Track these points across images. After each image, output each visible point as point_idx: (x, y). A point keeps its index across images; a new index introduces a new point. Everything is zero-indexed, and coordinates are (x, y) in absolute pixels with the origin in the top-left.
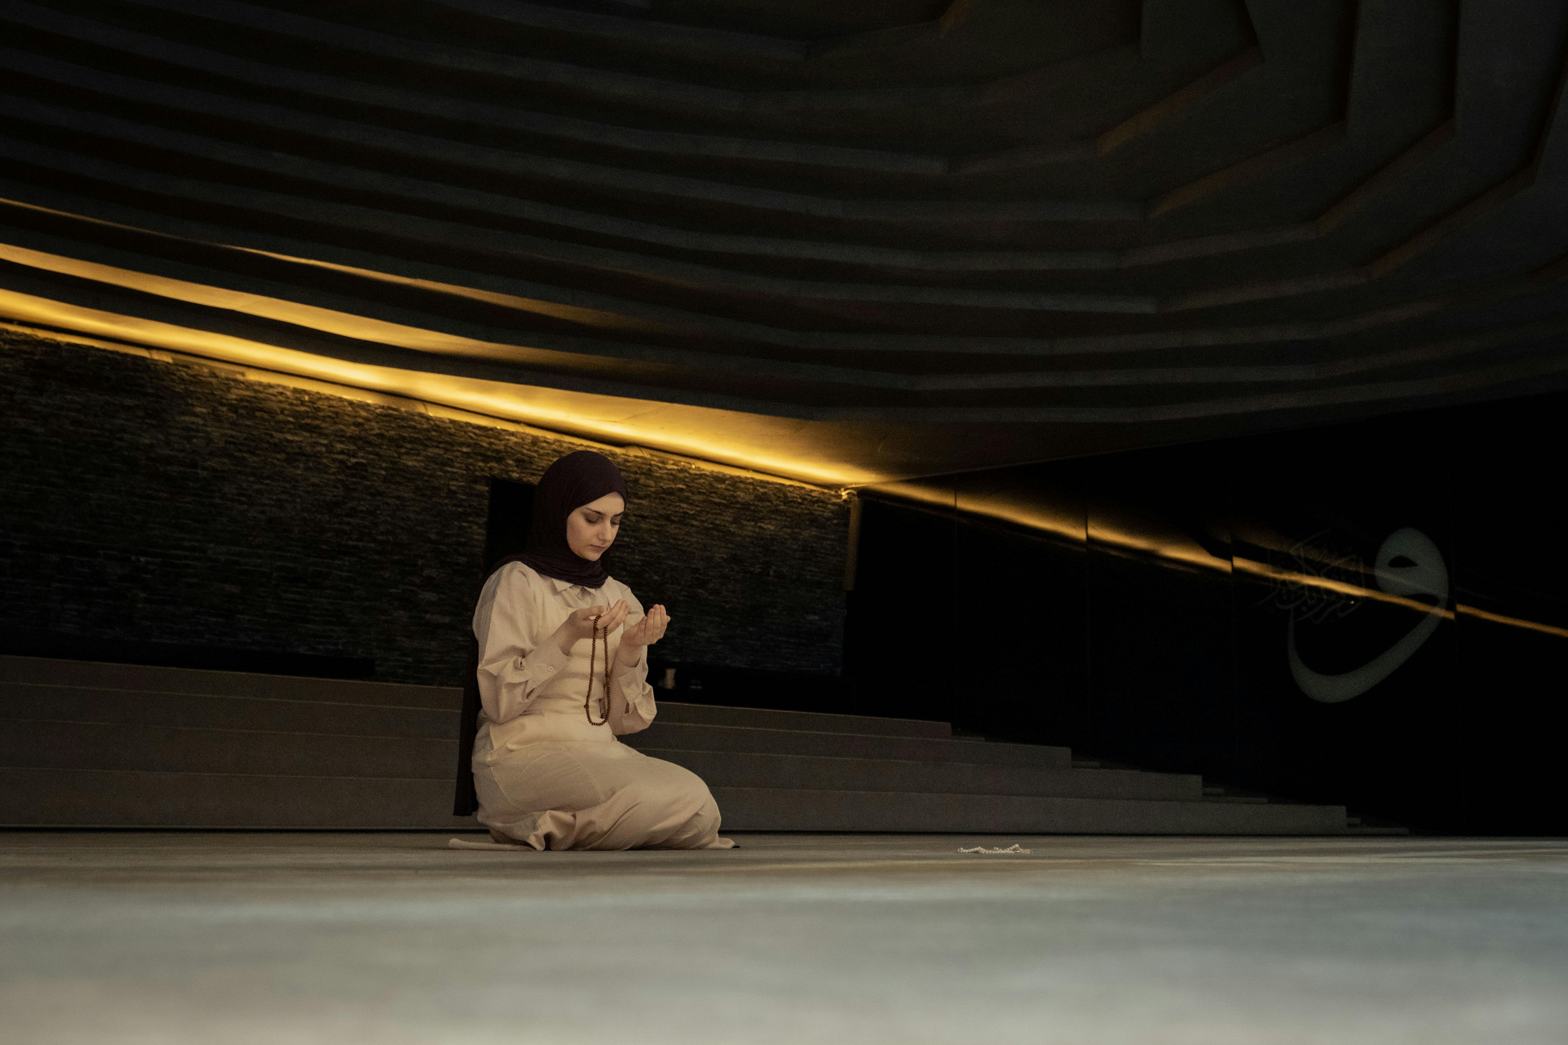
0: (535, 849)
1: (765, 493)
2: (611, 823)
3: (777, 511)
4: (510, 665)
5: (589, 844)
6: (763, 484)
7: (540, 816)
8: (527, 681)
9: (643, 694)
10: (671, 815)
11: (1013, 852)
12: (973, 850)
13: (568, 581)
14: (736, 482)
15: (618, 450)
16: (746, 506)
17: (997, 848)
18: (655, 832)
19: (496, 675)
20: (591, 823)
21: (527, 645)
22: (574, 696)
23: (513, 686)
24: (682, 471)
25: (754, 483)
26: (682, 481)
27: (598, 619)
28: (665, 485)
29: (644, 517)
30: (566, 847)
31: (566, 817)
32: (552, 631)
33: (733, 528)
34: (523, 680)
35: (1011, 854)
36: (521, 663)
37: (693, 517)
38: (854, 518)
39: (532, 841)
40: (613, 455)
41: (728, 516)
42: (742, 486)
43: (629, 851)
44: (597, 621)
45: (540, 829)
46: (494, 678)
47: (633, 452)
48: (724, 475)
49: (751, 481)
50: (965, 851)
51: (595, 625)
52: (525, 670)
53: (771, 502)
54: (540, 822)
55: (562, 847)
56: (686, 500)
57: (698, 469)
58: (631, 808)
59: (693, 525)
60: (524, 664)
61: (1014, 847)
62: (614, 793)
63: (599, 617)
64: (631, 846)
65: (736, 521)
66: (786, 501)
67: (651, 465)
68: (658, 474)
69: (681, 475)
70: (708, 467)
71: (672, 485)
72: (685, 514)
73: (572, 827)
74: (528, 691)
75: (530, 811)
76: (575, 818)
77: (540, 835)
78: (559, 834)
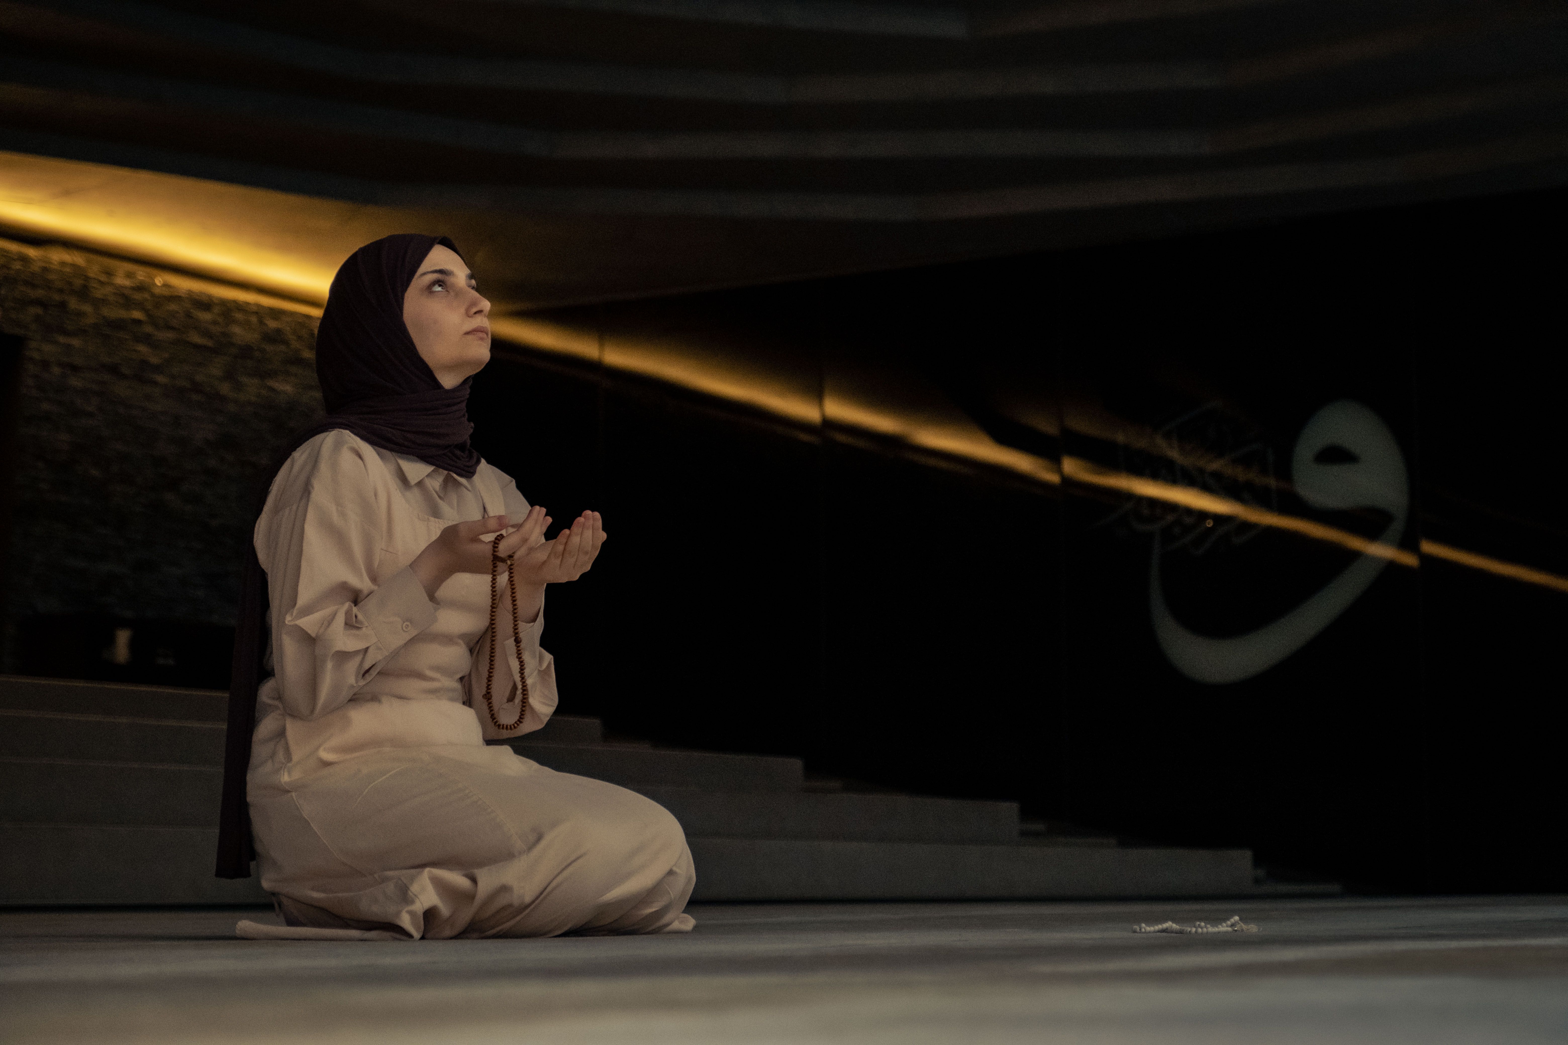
0: (410, 936)
1: (278, 331)
2: (538, 889)
4: (340, 619)
5: (493, 928)
6: (276, 313)
7: (412, 879)
8: (367, 648)
9: (539, 671)
10: (628, 876)
11: (1230, 929)
12: (1160, 927)
13: (427, 461)
14: (229, 309)
15: (32, 252)
16: (246, 351)
17: (1203, 924)
18: (609, 905)
19: (313, 635)
20: (504, 889)
21: (362, 583)
22: (429, 673)
23: (343, 656)
24: (141, 288)
25: (262, 313)
26: (140, 306)
27: (499, 540)
28: (112, 312)
29: (75, 368)
30: (455, 932)
31: (457, 879)
32: (405, 560)
33: (225, 389)
34: (360, 645)
35: (1226, 932)
36: (356, 617)
37: (157, 369)
39: (406, 922)
40: (24, 259)
41: (216, 368)
42: (239, 316)
43: (561, 938)
44: (498, 544)
45: (417, 901)
46: (310, 641)
47: (57, 256)
48: (210, 297)
49: (255, 309)
50: (1148, 929)
51: (494, 551)
52: (364, 629)
53: (286, 343)
54: (415, 888)
55: (448, 932)
56: (147, 339)
57: (166, 285)
58: (572, 863)
59: (156, 383)
60: (360, 617)
61: (1232, 920)
62: (539, 838)
63: (500, 538)
64: (565, 929)
65: (229, 376)
67: (87, 278)
68: (99, 293)
69: (138, 296)
70: (183, 284)
71: (122, 314)
72: (144, 363)
73: (470, 897)
74: (367, 666)
75: (390, 869)
76: (474, 880)
77: (416, 912)
78: (445, 910)
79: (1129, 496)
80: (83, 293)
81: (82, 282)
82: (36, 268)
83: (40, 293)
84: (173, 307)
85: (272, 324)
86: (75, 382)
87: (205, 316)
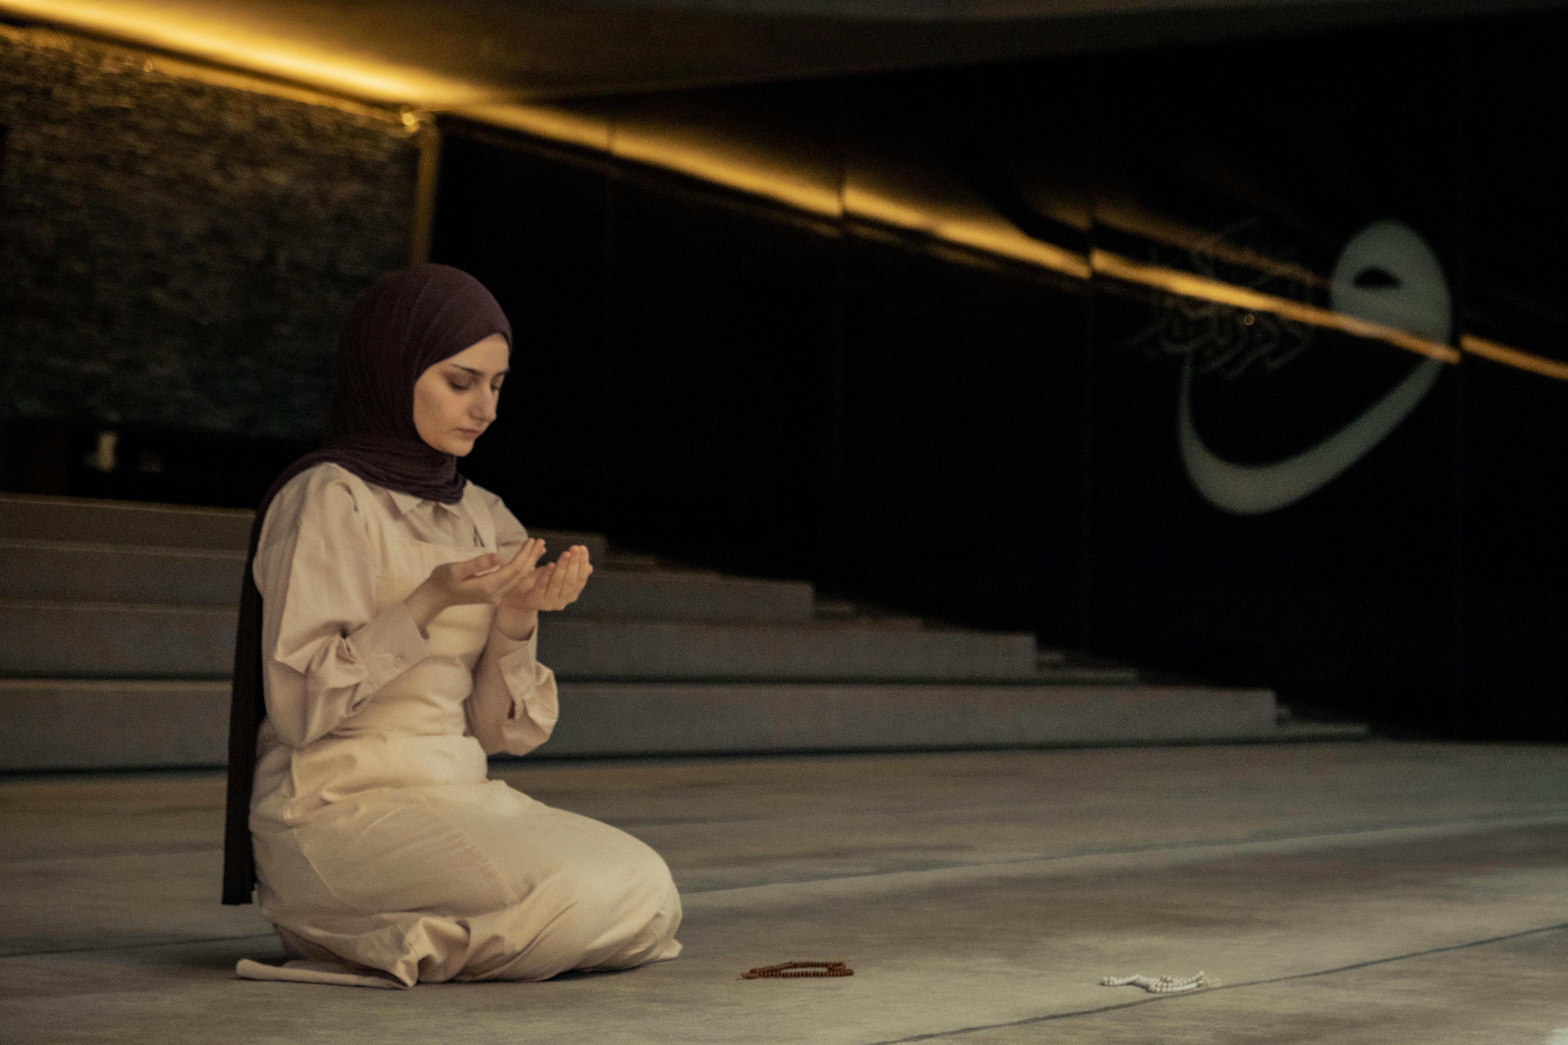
0: (405, 985)
1: (272, 119)
2: (531, 937)
3: (291, 150)
4: (332, 653)
5: (485, 972)
6: (270, 100)
7: (408, 926)
8: (359, 683)
9: (538, 686)
13: (415, 494)
14: (221, 95)
16: (238, 140)
19: (303, 672)
20: (496, 939)
21: (355, 615)
23: (335, 692)
24: (129, 74)
26: (128, 92)
28: (98, 100)
29: (60, 160)
30: (447, 978)
31: (449, 926)
33: (216, 179)
34: (352, 680)
36: (348, 650)
37: (146, 160)
38: (428, 165)
39: (401, 971)
41: (206, 159)
45: (412, 952)
46: (299, 678)
47: (42, 40)
52: (355, 663)
53: (282, 133)
54: (410, 937)
55: (441, 977)
56: (135, 128)
57: (156, 71)
58: (563, 912)
59: (144, 175)
60: (351, 650)
64: (555, 973)
65: (221, 166)
66: (310, 132)
67: (73, 66)
68: (85, 79)
69: (126, 84)
70: (174, 70)
71: (109, 101)
72: (132, 154)
73: (463, 945)
74: (357, 699)
75: (387, 912)
76: (467, 929)
77: (410, 962)
78: (438, 957)
79: (1164, 293)
80: (69, 79)
81: (68, 68)
82: (20, 51)
83: (21, 80)
84: (162, 95)
85: (265, 112)
86: (60, 173)
87: (196, 104)
